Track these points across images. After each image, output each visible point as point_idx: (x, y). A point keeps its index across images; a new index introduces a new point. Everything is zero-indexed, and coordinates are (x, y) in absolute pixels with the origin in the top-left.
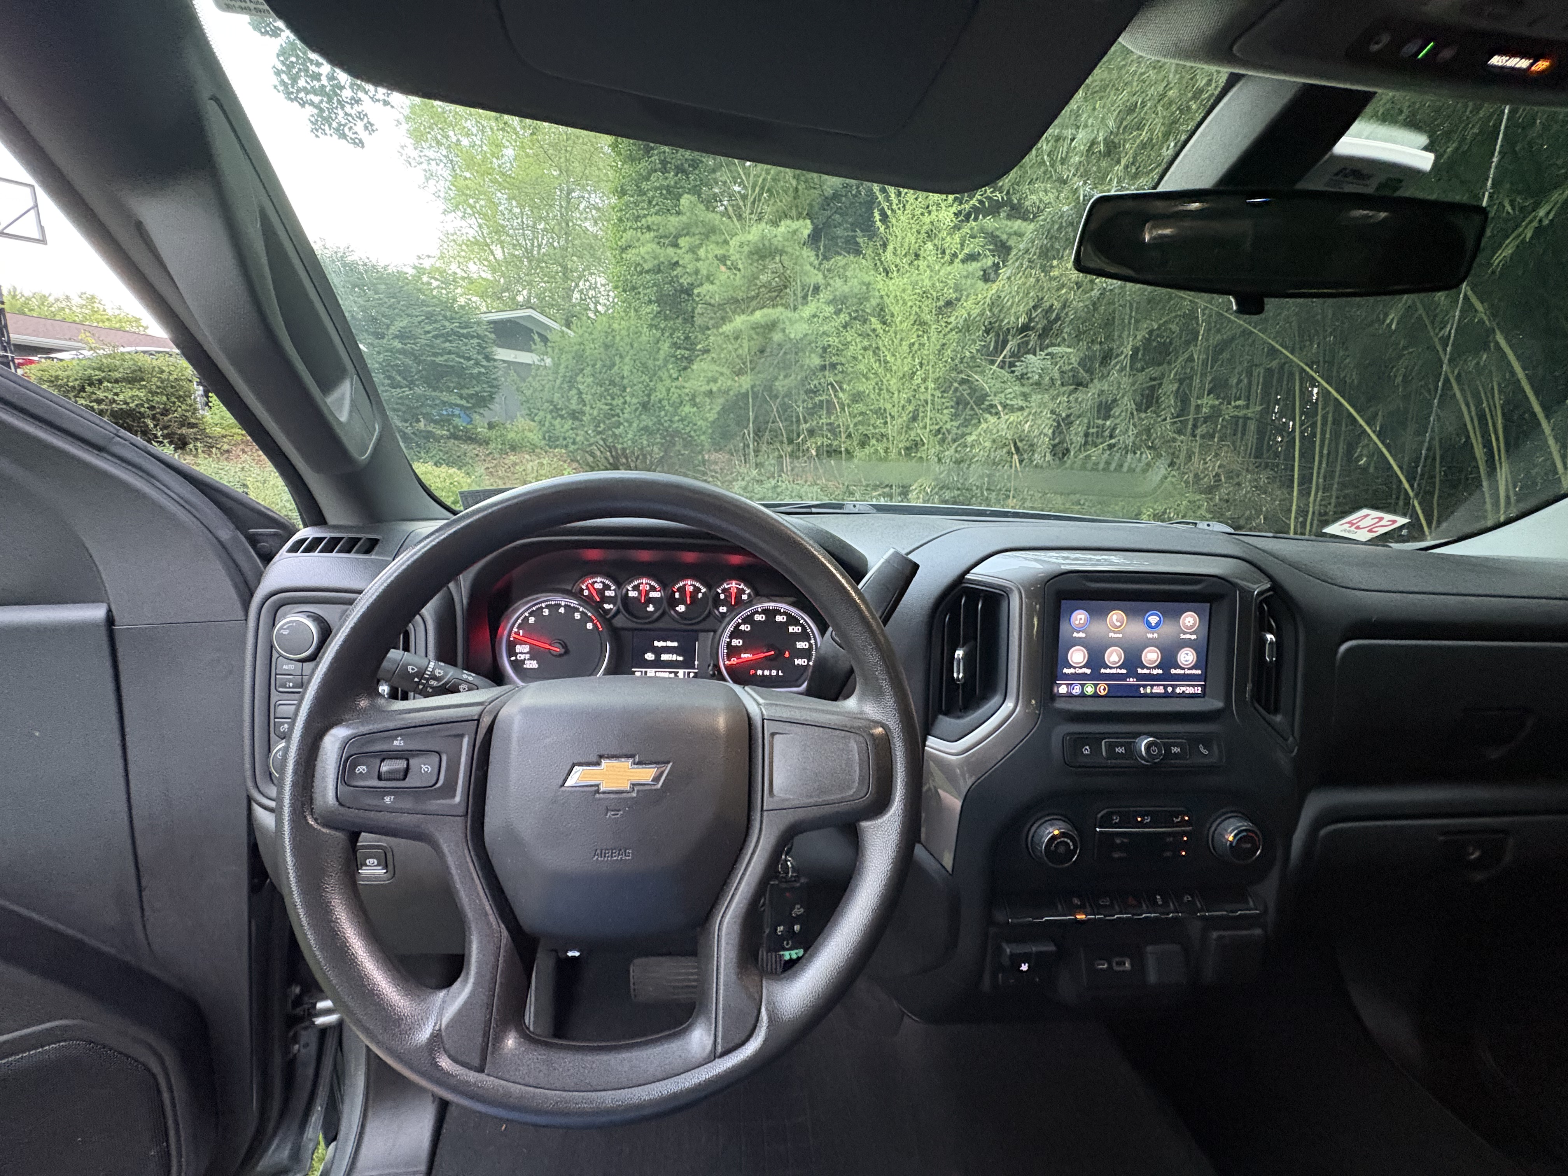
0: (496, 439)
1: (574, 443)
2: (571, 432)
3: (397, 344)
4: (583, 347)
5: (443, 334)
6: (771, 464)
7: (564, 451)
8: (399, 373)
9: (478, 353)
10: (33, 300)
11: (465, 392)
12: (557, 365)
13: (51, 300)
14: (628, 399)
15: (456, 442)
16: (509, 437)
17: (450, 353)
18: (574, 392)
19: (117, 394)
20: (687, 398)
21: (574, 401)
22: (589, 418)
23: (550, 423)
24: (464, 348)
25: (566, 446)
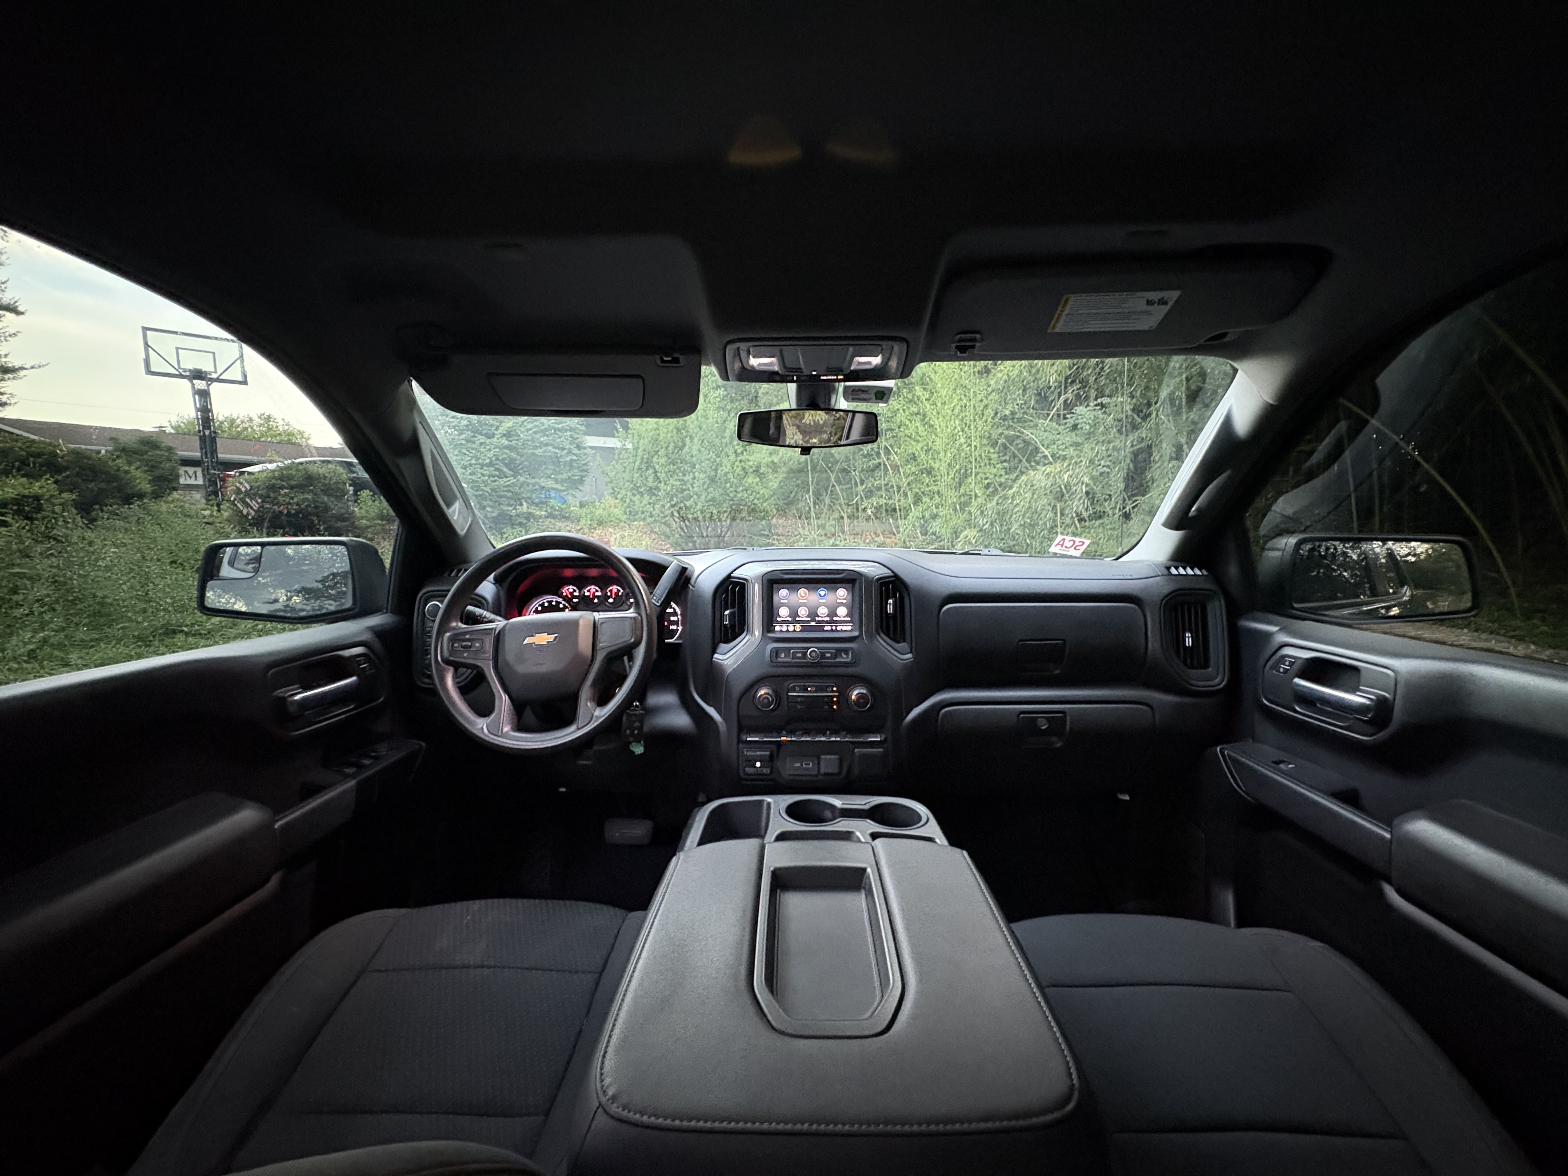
0: (586, 516)
1: (651, 516)
2: (648, 506)
3: (505, 442)
4: (658, 432)
5: (542, 430)
6: (832, 525)
7: (642, 523)
8: (506, 465)
9: (571, 444)
10: (225, 423)
11: (560, 477)
12: (636, 449)
13: (238, 421)
14: (697, 474)
15: (552, 521)
16: (597, 514)
17: (547, 445)
18: (651, 471)
19: (292, 498)
20: (751, 470)
21: (651, 479)
22: (664, 493)
23: (631, 500)
24: (558, 440)
25: (644, 519)
